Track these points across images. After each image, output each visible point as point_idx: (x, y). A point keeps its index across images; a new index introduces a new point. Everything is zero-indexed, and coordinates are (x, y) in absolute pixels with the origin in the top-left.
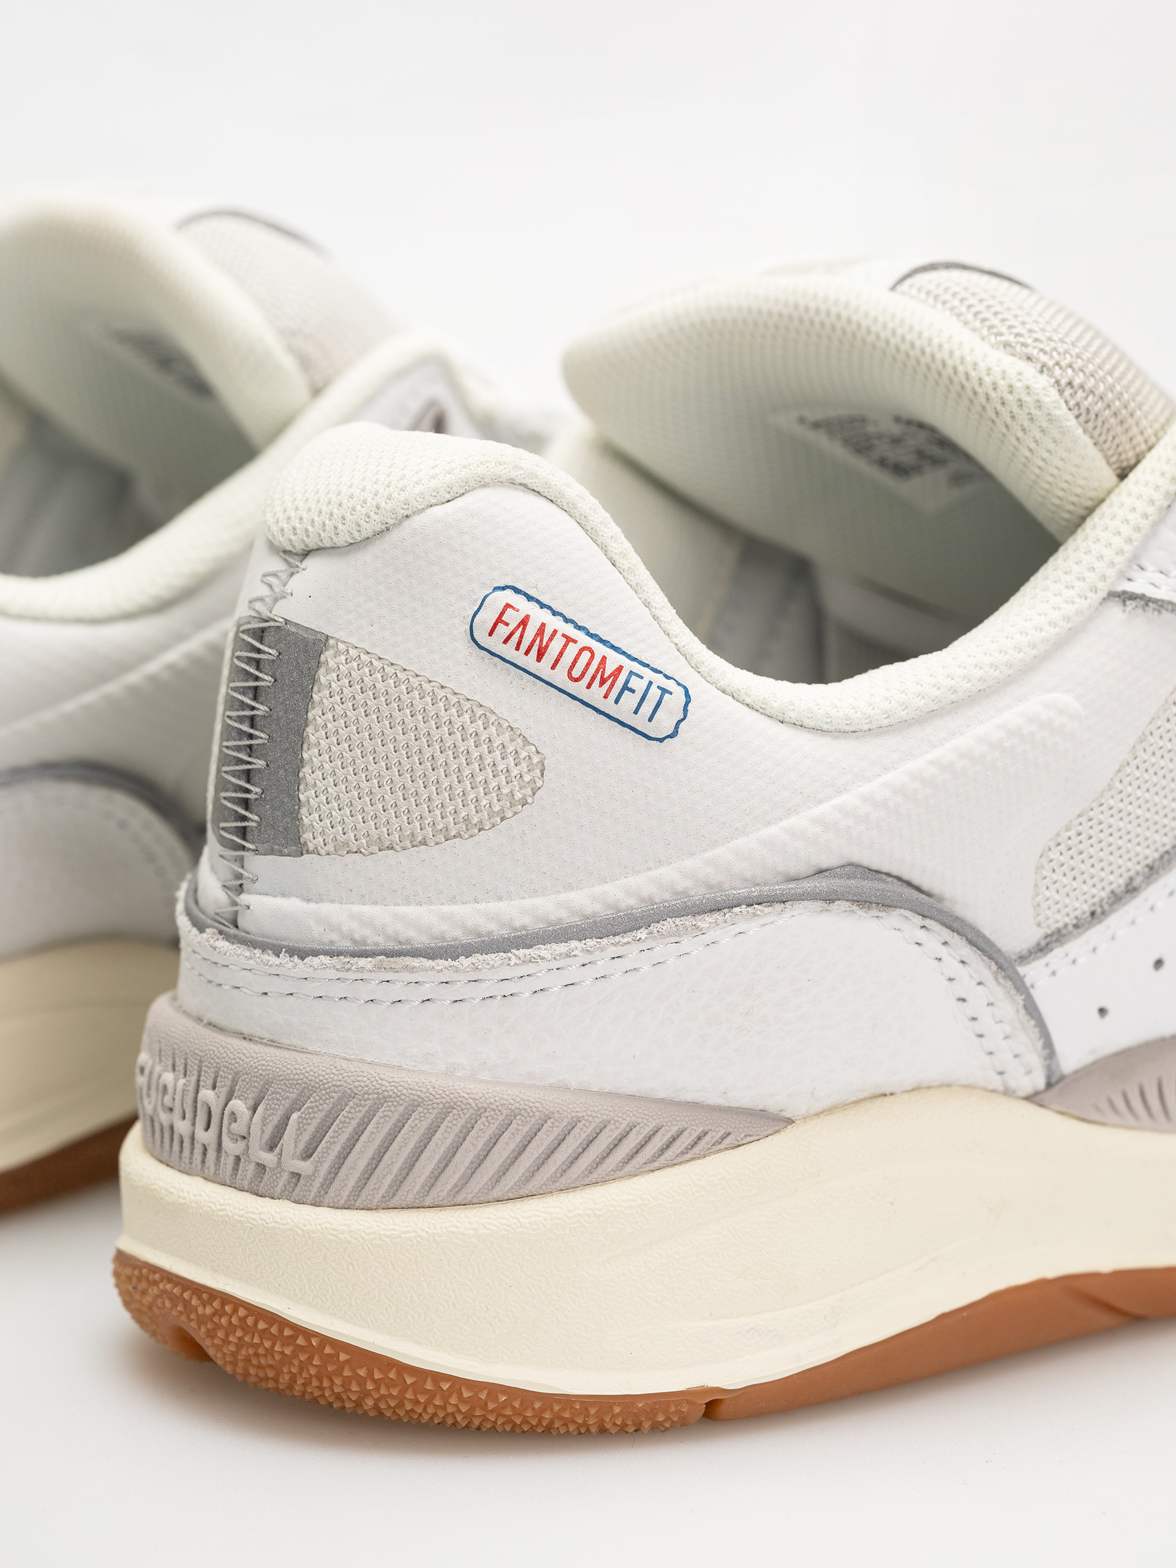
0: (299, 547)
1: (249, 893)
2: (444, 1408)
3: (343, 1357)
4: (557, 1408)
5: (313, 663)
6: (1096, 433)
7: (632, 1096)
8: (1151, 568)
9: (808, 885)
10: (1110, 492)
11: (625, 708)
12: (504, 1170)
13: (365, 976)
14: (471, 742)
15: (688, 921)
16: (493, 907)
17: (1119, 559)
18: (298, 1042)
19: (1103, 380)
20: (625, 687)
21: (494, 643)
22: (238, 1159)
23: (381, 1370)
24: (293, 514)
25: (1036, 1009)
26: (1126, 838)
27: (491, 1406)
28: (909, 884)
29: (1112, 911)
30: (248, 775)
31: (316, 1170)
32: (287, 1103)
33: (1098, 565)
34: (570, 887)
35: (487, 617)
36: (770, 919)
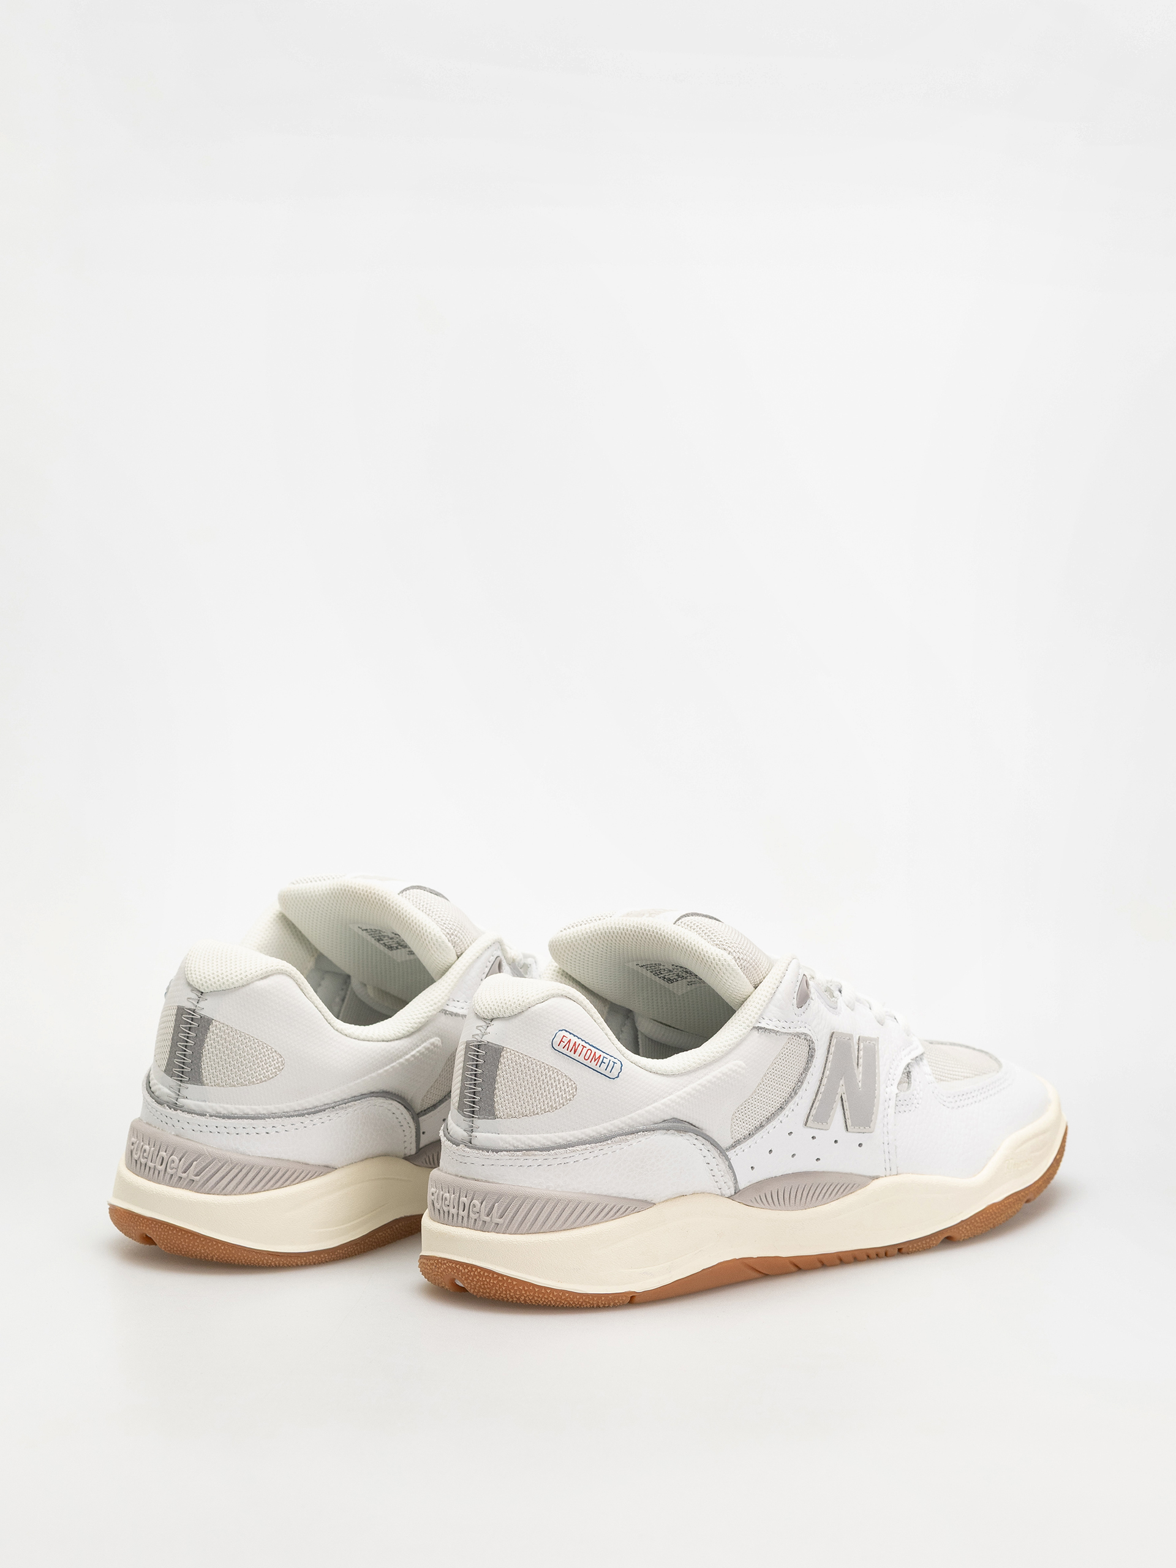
0: (490, 1017)
1: (476, 1132)
2: (548, 1299)
3: (514, 1283)
4: (584, 1298)
5: (498, 1056)
6: (747, 974)
7: (606, 1196)
8: (766, 1018)
9: (661, 1125)
10: (752, 993)
11: (602, 1069)
12: (566, 1220)
13: (519, 1158)
14: (553, 1080)
15: (624, 1137)
16: (561, 1134)
17: (756, 1016)
18: (496, 1181)
19: (749, 956)
20: (602, 1062)
21: (560, 1048)
22: (476, 1220)
23: (527, 1287)
24: (487, 1006)
25: (732, 1167)
26: (760, 1109)
27: (563, 1298)
28: (692, 1125)
29: (756, 1133)
30: (474, 1093)
31: (504, 1222)
32: (494, 1200)
33: (749, 1018)
34: (585, 1127)
35: (557, 1040)
36: (649, 1136)
